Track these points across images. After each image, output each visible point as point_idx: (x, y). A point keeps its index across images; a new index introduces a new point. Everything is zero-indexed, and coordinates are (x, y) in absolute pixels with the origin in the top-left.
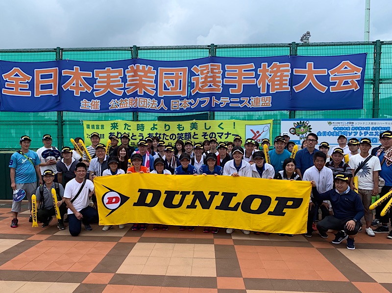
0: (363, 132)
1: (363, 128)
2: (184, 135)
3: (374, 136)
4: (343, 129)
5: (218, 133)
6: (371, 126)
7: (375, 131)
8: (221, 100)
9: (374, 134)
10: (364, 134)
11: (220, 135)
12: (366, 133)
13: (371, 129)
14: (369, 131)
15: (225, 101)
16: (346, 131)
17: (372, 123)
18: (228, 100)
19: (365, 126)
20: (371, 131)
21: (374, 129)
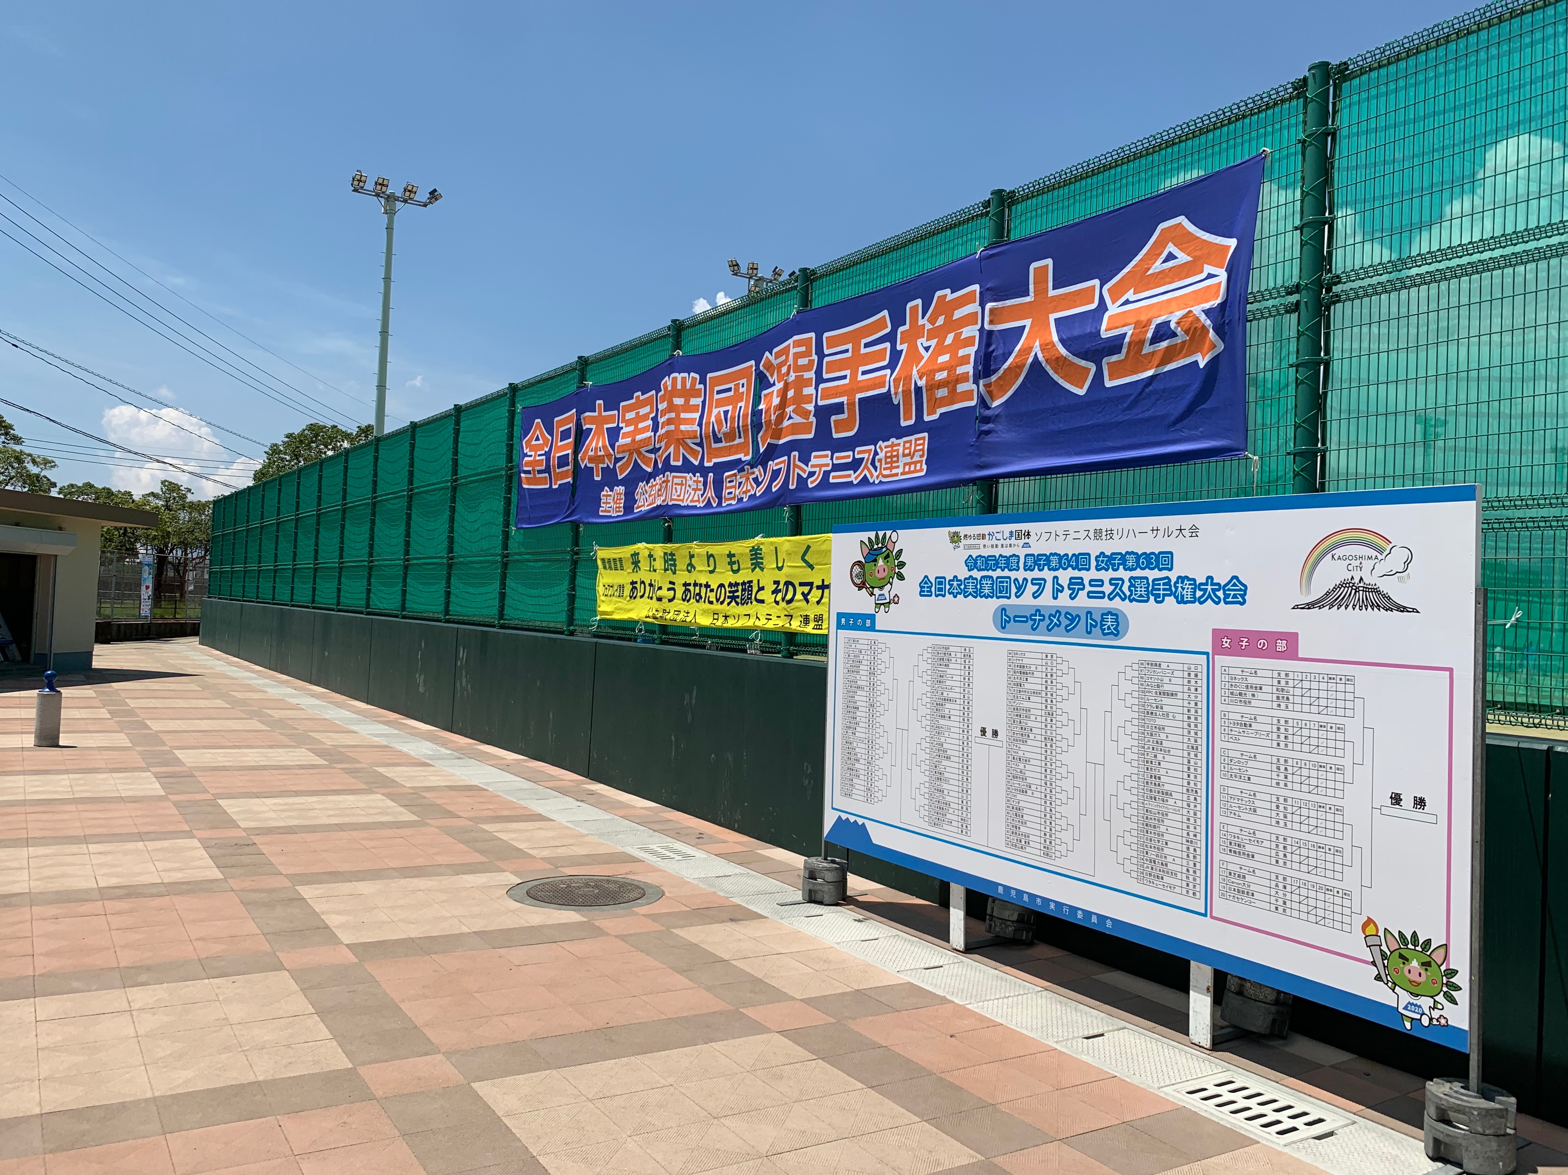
0: (1065, 576)
1: (1064, 561)
2: (740, 588)
3: (1105, 603)
4: (996, 566)
5: (801, 584)
6: (1094, 548)
7: (1111, 574)
8: (813, 461)
9: (1107, 589)
10: (1067, 592)
11: (806, 589)
12: (1076, 585)
13: (1093, 563)
14: (1087, 576)
15: (820, 466)
16: (1006, 573)
17: (1098, 533)
18: (828, 461)
19: (1070, 548)
20: (1093, 574)
21: (1108, 561)
